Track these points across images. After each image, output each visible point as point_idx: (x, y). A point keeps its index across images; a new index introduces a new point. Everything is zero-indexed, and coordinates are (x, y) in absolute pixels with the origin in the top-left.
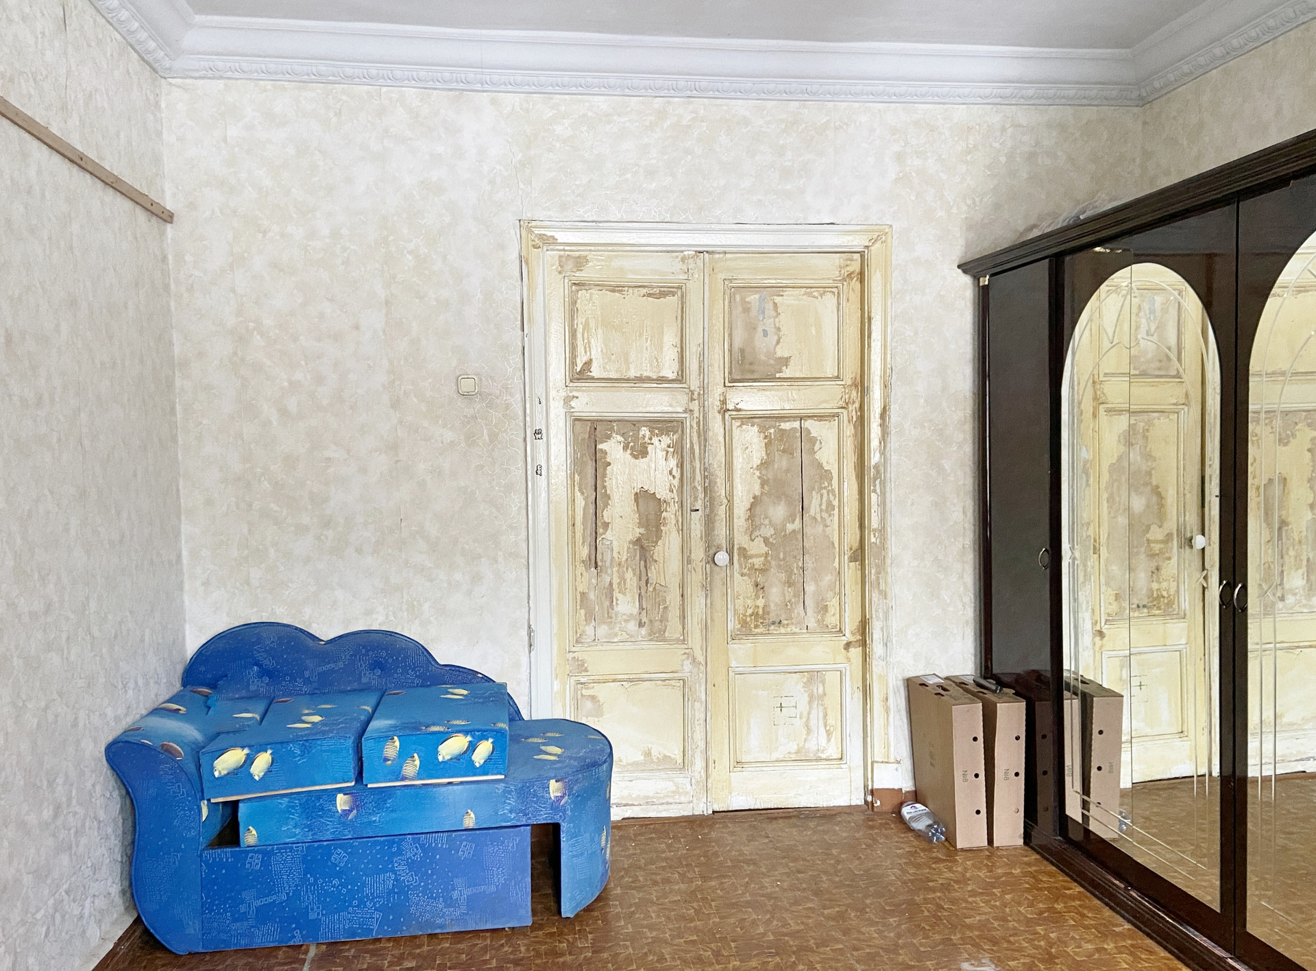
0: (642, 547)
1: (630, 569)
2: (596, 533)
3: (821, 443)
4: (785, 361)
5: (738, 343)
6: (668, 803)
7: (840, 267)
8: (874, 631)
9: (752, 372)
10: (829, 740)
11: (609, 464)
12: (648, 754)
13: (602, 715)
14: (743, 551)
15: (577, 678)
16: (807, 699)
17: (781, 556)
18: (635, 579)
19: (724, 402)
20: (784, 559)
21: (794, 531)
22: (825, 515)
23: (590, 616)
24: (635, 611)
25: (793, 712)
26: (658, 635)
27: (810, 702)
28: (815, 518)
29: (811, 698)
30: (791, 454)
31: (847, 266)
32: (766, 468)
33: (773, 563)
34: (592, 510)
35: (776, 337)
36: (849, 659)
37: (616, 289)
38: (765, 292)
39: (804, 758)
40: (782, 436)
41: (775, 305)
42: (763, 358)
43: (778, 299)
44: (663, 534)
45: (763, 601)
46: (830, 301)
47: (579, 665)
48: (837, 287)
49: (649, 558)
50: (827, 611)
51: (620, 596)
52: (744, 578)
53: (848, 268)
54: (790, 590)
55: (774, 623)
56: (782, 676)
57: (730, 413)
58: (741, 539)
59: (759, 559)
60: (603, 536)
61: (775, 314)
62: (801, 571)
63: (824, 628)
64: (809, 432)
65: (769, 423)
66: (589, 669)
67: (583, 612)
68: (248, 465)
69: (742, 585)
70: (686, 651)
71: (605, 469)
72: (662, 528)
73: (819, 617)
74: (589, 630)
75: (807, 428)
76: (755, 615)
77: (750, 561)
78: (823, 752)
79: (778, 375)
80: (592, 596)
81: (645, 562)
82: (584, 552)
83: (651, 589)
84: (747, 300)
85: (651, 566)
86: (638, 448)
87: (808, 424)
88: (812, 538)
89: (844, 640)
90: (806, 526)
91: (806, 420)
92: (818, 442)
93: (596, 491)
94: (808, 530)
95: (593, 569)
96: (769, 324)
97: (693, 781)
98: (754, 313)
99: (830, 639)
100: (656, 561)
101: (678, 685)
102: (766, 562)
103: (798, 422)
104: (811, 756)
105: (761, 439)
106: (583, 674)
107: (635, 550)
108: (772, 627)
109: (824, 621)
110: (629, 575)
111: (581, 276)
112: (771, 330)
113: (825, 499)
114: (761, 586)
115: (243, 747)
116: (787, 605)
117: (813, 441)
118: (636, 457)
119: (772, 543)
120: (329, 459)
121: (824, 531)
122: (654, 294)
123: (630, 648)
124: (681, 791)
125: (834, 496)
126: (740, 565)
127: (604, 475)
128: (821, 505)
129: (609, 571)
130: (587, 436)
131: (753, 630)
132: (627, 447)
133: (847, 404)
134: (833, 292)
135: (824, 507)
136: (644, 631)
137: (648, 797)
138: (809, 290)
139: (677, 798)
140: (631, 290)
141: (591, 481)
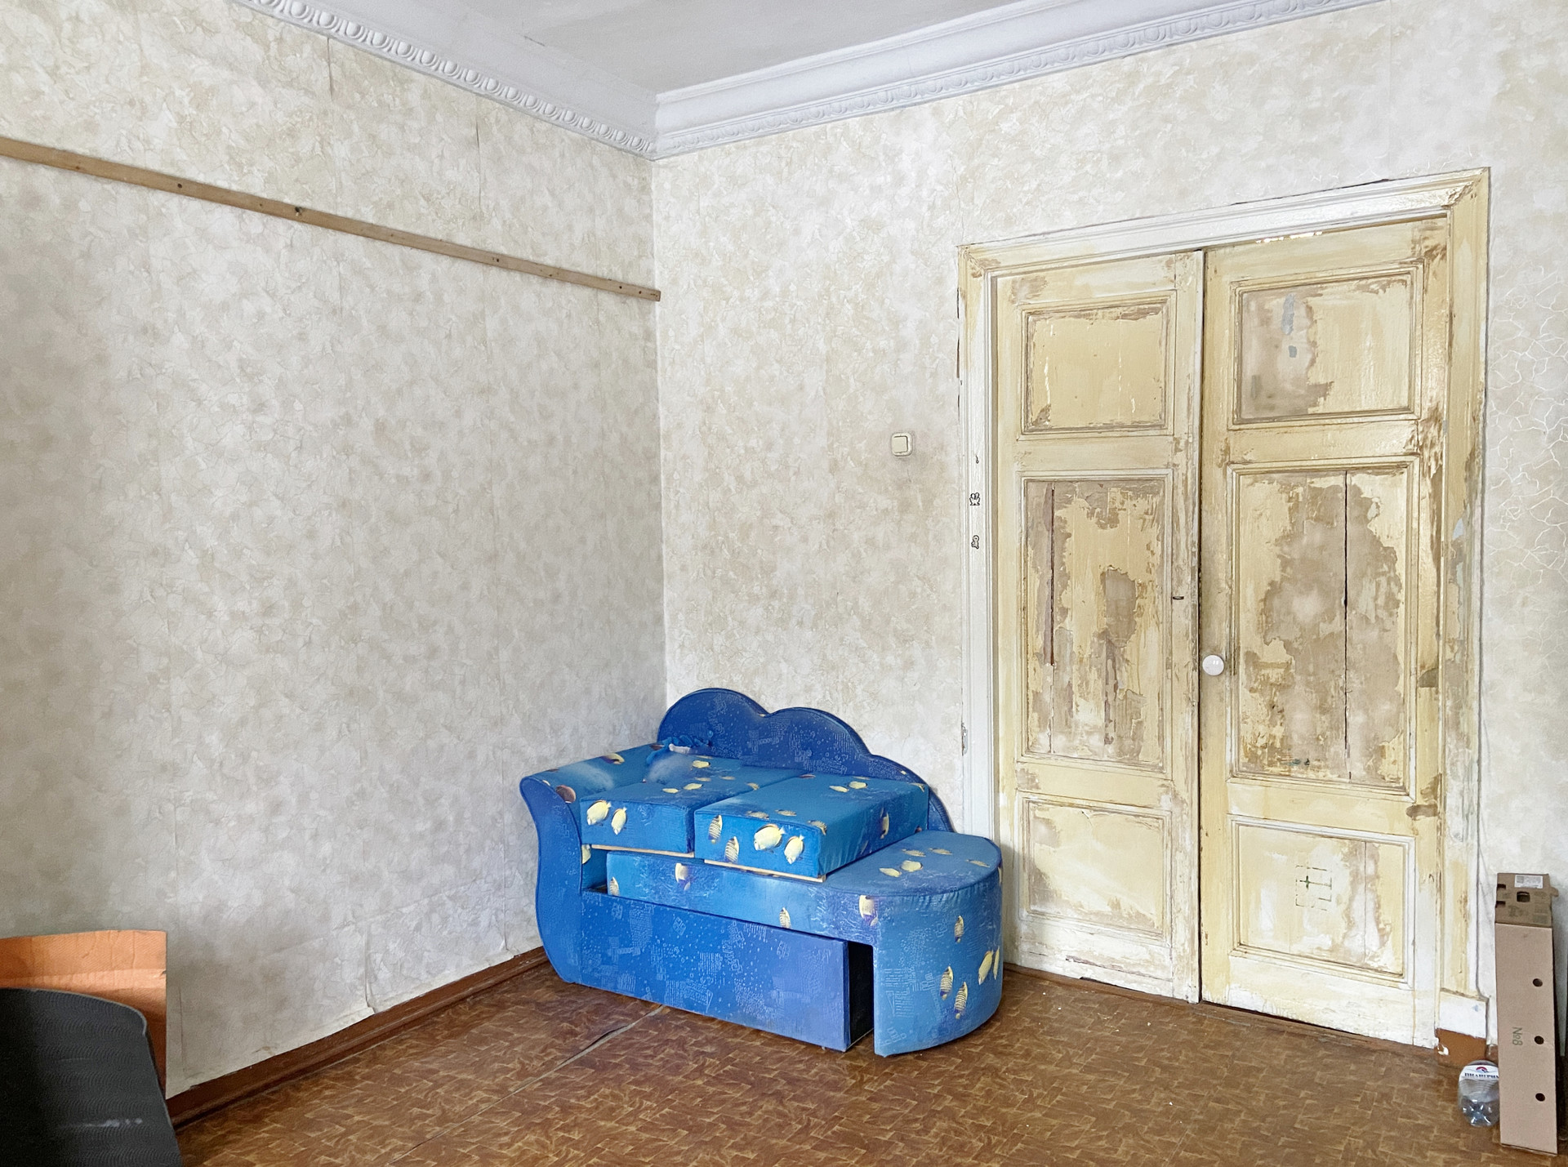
0: (1109, 642)
1: (1094, 669)
2: (1052, 620)
3: (1378, 507)
4: (1324, 390)
5: (1250, 369)
6: (1140, 974)
7: (1413, 241)
8: (1448, 795)
9: (1272, 408)
10: (1383, 944)
11: (1069, 535)
12: (1116, 905)
13: (1058, 846)
14: (1252, 657)
15: (1027, 795)
16: (1349, 879)
17: (1311, 668)
18: (1100, 683)
19: (1227, 451)
20: (1314, 674)
21: (1332, 634)
22: (1383, 614)
23: (1044, 722)
24: (1101, 722)
25: (1325, 892)
26: (1129, 756)
27: (1354, 884)
28: (1367, 618)
29: (1355, 878)
30: (1328, 523)
31: (1425, 238)
32: (1289, 544)
33: (1298, 678)
34: (1047, 592)
35: (1309, 356)
36: (1416, 832)
37: (1084, 313)
38: (1294, 293)
39: (1341, 961)
40: (1314, 498)
41: (1309, 309)
42: (1288, 387)
43: (1312, 301)
44: (1137, 628)
45: (1282, 729)
46: (1398, 293)
47: (1028, 779)
48: (1408, 273)
49: (1118, 658)
50: (1383, 755)
51: (1081, 702)
52: (1254, 695)
53: (1427, 243)
54: (1323, 718)
55: (1297, 762)
56: (1310, 839)
57: (1235, 466)
58: (1249, 640)
59: (1277, 670)
60: (1061, 625)
61: (1307, 322)
62: (1342, 693)
63: (1376, 779)
64: (1358, 491)
65: (1296, 479)
66: (1041, 786)
67: (1036, 715)
68: (713, 533)
69: (1251, 704)
70: (1165, 782)
71: (1064, 542)
72: (1137, 619)
73: (1370, 763)
74: (1043, 739)
75: (1355, 485)
76: (1270, 747)
77: (1263, 672)
78: (1372, 958)
79: (1311, 411)
80: (1047, 697)
81: (1114, 661)
82: (1038, 642)
83: (1120, 696)
84: (1266, 307)
85: (1120, 666)
86: (1107, 513)
87: (1355, 480)
88: (1360, 646)
89: (1408, 802)
90: (1351, 628)
91: (1353, 474)
92: (1374, 506)
93: (1053, 569)
94: (1354, 635)
95: (1048, 665)
96: (1299, 339)
97: (1174, 954)
98: (1276, 323)
99: (1383, 796)
100: (1127, 661)
101: (1156, 825)
102: (1287, 674)
103: (1341, 478)
104: (1353, 960)
105: (1283, 501)
106: (1034, 790)
107: (1100, 644)
108: (1295, 768)
109: (1377, 769)
110: (1093, 676)
111: (1035, 303)
112: (1301, 344)
113: (1383, 590)
114: (1280, 708)
115: (608, 801)
116: (1318, 739)
117: (1365, 504)
118: (1103, 527)
119: (1297, 649)
120: (776, 527)
121: (1381, 638)
122: (1130, 315)
123: (1091, 767)
124: (1157, 962)
125: (1400, 587)
126: (1249, 676)
127: (1063, 549)
128: (1376, 599)
129: (1068, 669)
130: (1043, 500)
131: (1267, 768)
132: (1093, 514)
133: (1421, 448)
134: (1404, 282)
135: (1381, 601)
136: (1110, 749)
137: (1113, 959)
138: (1363, 282)
139: (1151, 970)
140: (1100, 312)
141: (1047, 556)
